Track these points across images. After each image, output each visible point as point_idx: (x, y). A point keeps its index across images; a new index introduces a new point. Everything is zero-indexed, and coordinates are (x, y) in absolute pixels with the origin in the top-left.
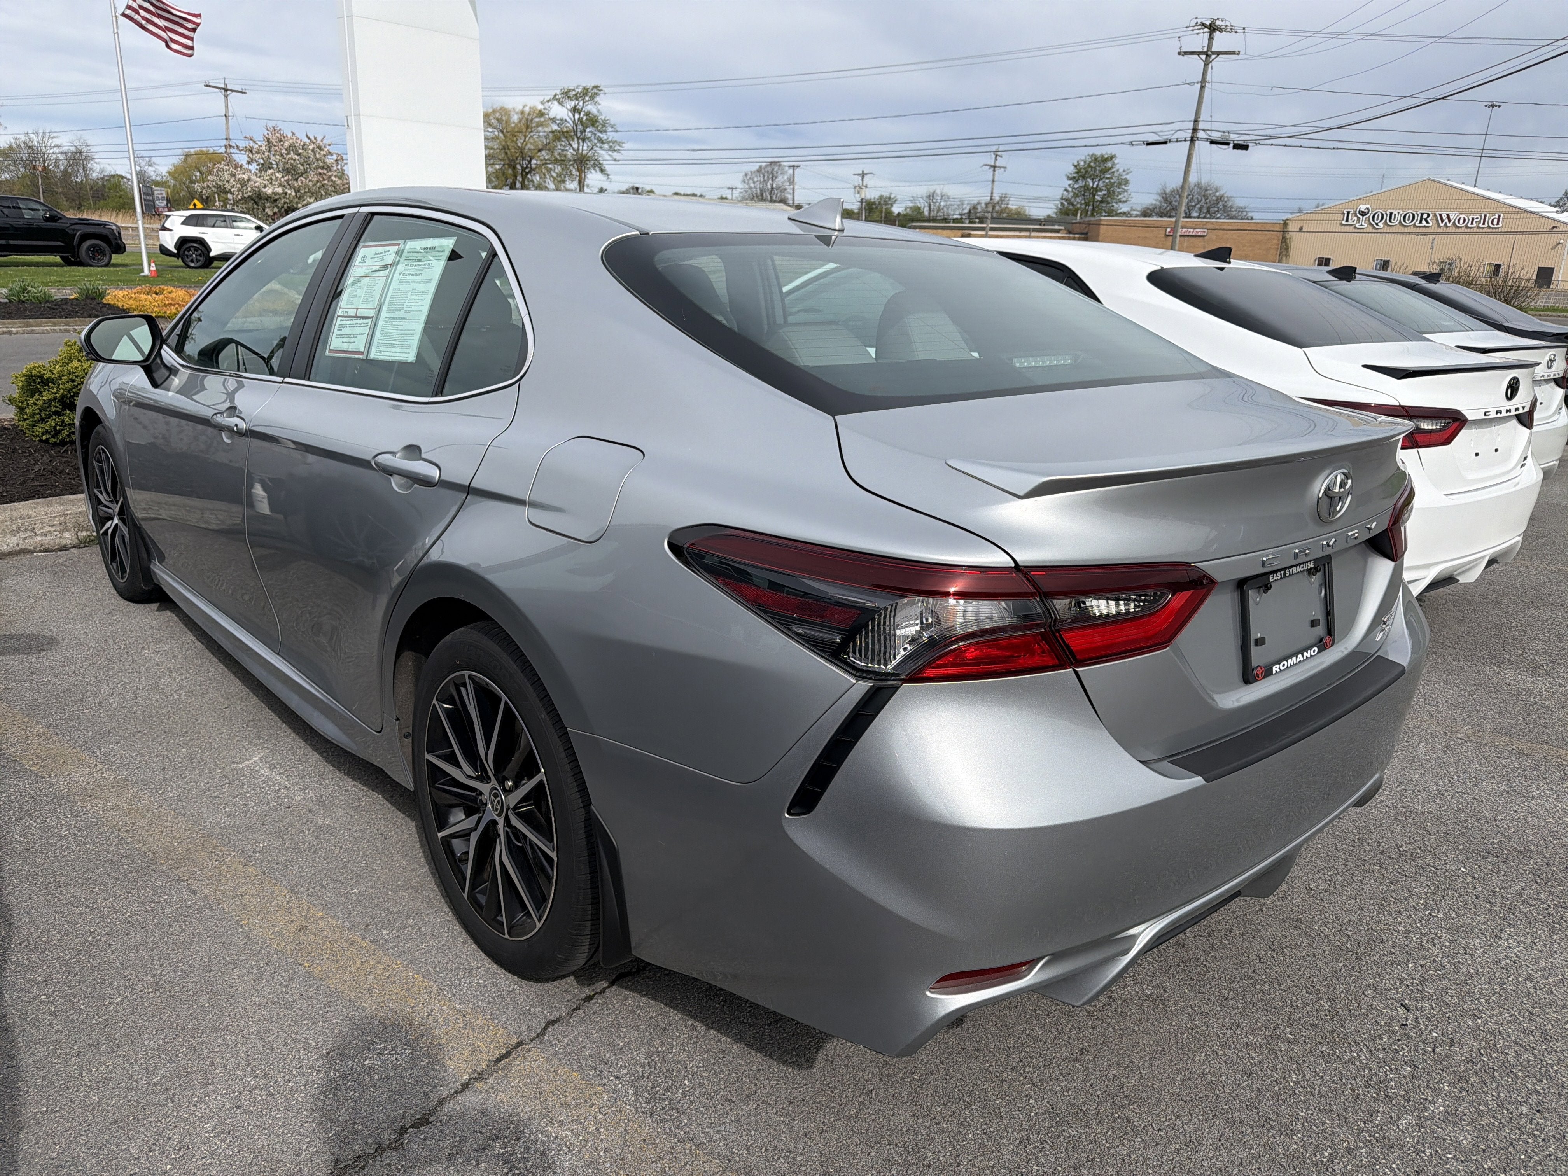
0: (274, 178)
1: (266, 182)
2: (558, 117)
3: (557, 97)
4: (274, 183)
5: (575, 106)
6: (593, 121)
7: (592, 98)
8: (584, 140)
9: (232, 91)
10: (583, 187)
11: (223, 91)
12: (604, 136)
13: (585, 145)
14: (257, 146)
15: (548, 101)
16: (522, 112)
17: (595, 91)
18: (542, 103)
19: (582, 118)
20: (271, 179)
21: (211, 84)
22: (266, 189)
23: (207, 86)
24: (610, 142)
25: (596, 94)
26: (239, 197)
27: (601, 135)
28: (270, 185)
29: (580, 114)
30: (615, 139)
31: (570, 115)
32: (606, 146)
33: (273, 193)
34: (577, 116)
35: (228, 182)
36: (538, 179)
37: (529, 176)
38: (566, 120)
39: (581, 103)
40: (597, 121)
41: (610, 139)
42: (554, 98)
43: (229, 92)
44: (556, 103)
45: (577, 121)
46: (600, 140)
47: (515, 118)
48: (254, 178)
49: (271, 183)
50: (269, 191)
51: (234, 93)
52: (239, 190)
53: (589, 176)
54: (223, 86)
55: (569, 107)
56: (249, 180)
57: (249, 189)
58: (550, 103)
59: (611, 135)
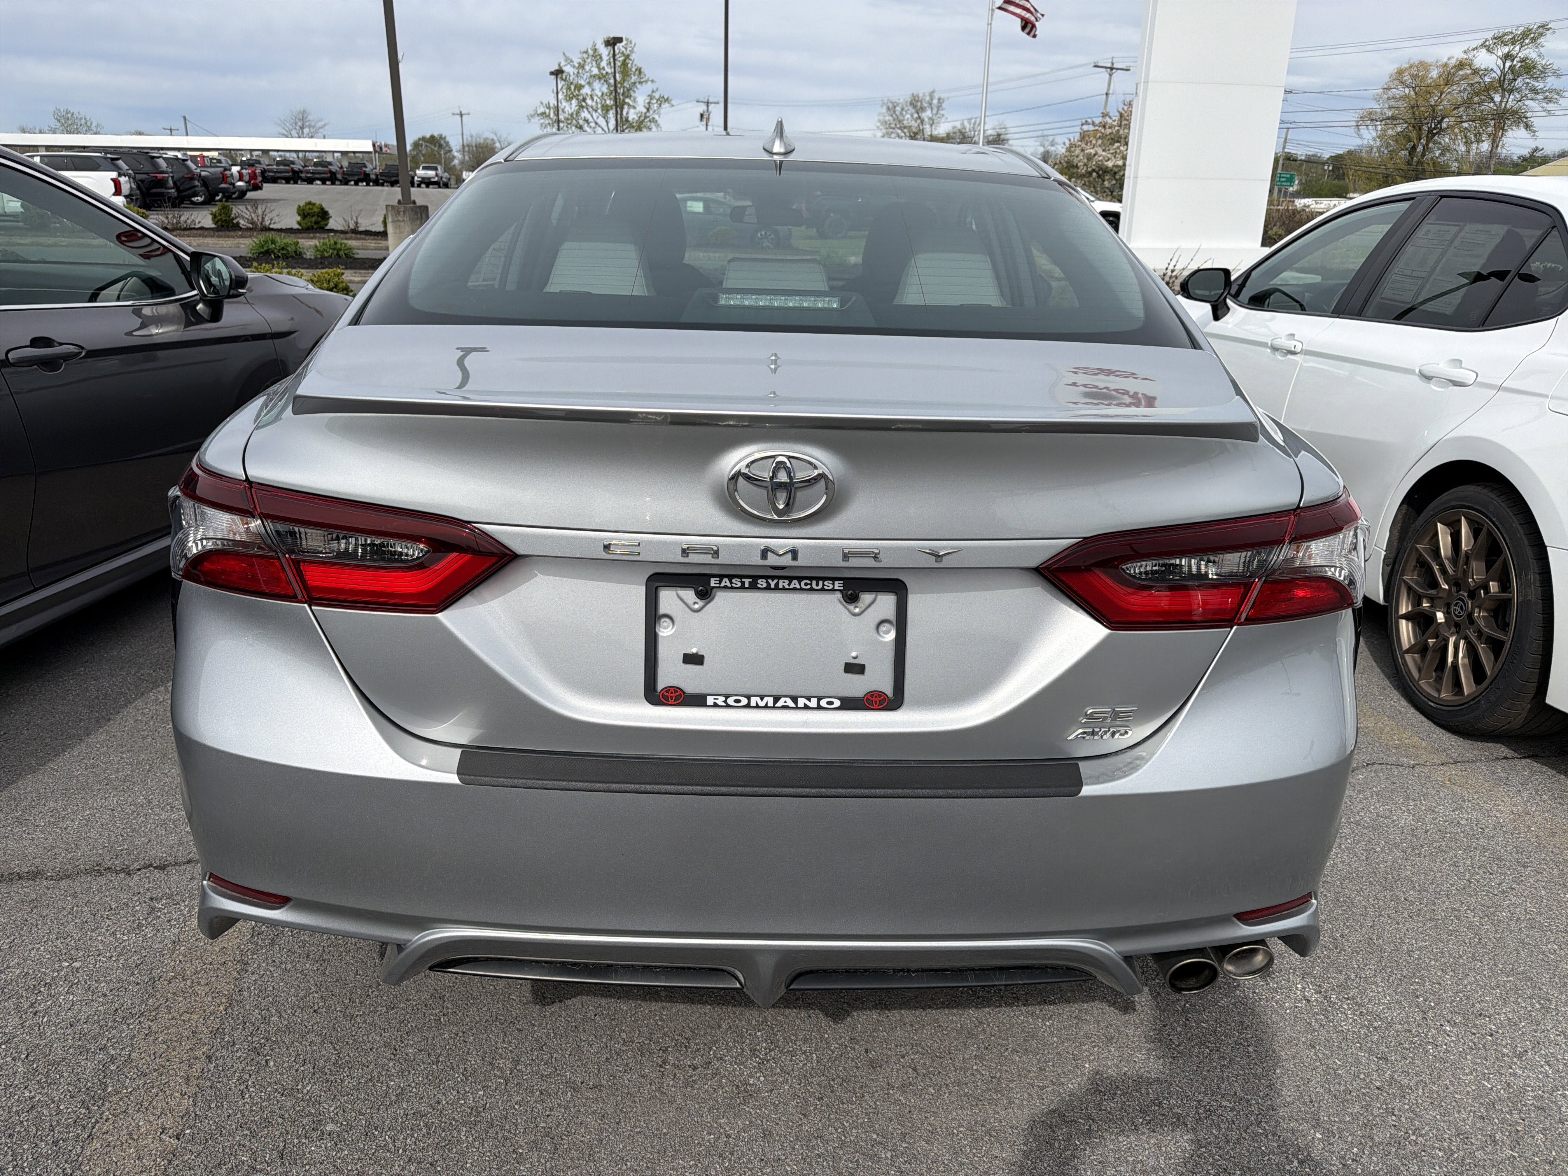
0: (1118, 151)
1: (1109, 156)
2: (1483, 67)
3: (1487, 43)
4: (1117, 156)
5: (1509, 52)
6: (1528, 68)
7: (1534, 40)
8: (1511, 92)
9: (1117, 69)
10: (1497, 146)
11: (1109, 70)
12: (1539, 85)
13: (1512, 97)
14: (1111, 121)
15: (1473, 50)
16: (1446, 65)
17: (1540, 30)
18: (1465, 52)
19: (1515, 66)
20: (1116, 152)
21: (1099, 64)
22: (1109, 162)
23: (1095, 66)
24: (1546, 91)
25: (1541, 35)
26: (1083, 171)
27: (1536, 84)
28: (1113, 158)
29: (1513, 60)
30: (1554, 87)
31: (1500, 62)
32: (1540, 96)
33: (1114, 166)
34: (1508, 64)
35: (1077, 157)
36: (1447, 140)
37: (1436, 138)
38: (1492, 70)
39: (1518, 48)
40: (1534, 67)
41: (1547, 88)
42: (1483, 45)
43: (1114, 71)
44: (1484, 50)
45: (1506, 70)
46: (1535, 91)
47: (1434, 73)
48: (1100, 151)
49: (1115, 157)
50: (1110, 164)
51: (1119, 71)
52: (1085, 165)
53: (1510, 133)
54: (1109, 65)
55: (1500, 54)
56: (1095, 155)
57: (1094, 163)
58: (1475, 52)
59: (1551, 82)
